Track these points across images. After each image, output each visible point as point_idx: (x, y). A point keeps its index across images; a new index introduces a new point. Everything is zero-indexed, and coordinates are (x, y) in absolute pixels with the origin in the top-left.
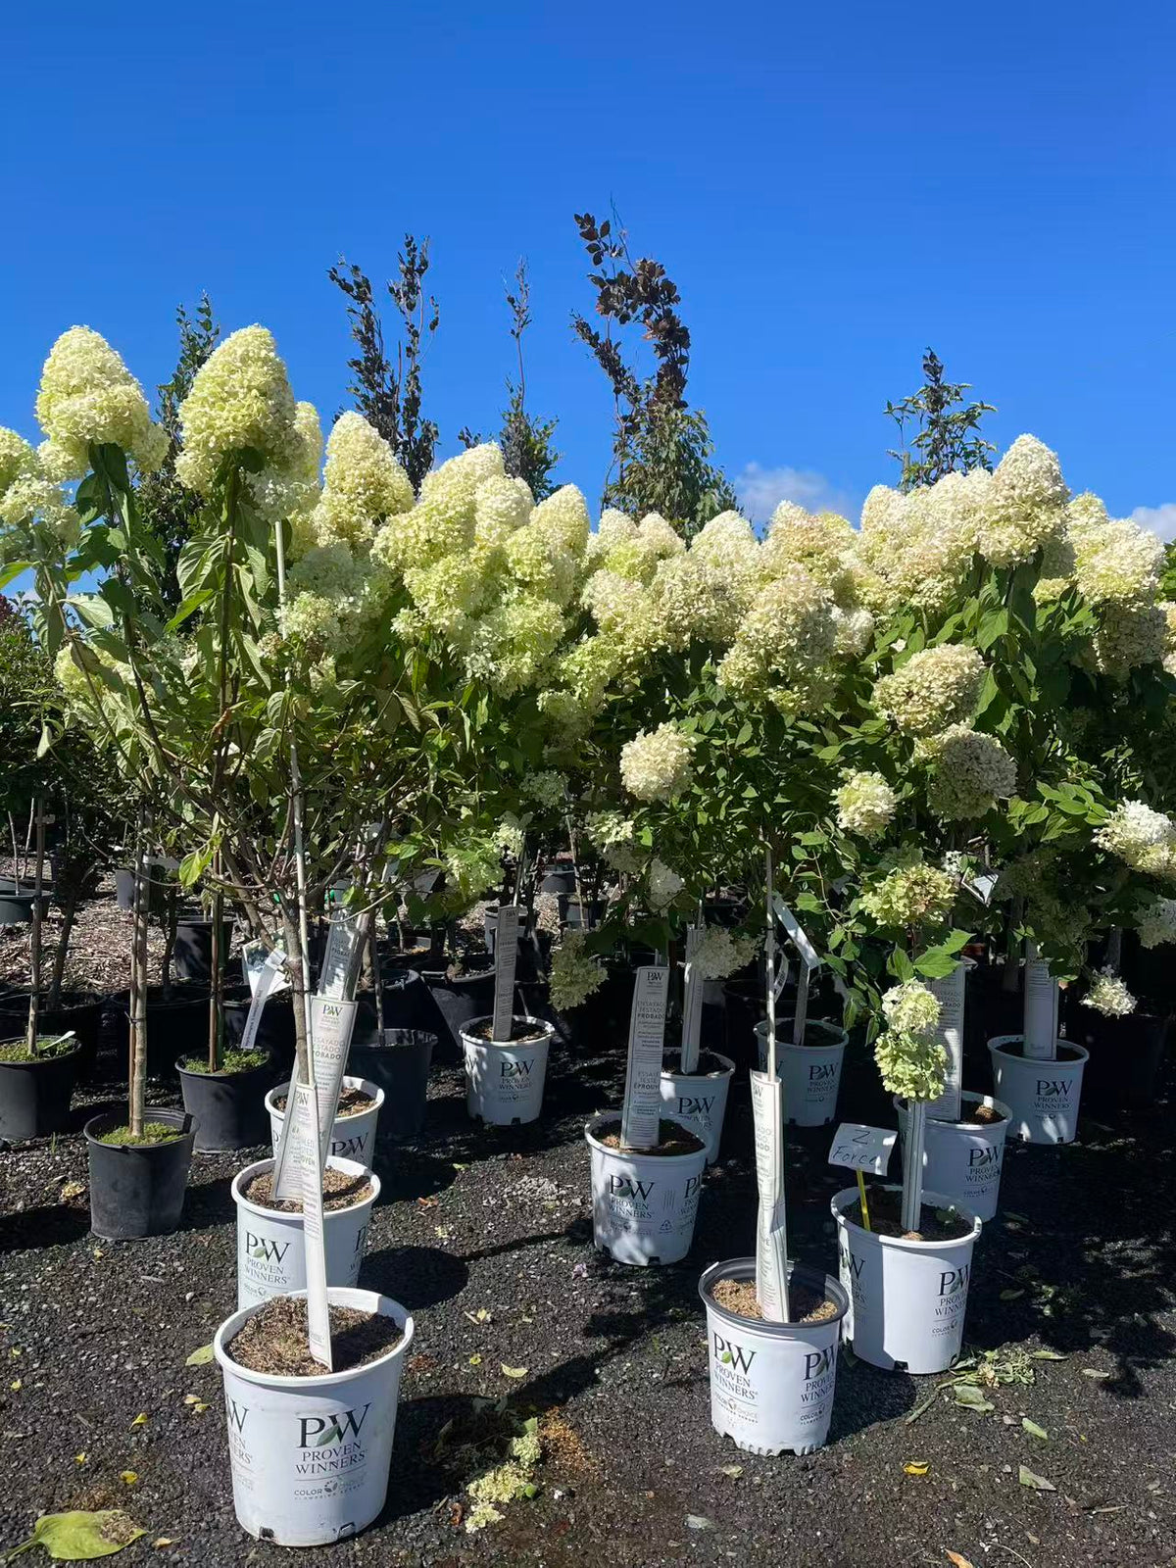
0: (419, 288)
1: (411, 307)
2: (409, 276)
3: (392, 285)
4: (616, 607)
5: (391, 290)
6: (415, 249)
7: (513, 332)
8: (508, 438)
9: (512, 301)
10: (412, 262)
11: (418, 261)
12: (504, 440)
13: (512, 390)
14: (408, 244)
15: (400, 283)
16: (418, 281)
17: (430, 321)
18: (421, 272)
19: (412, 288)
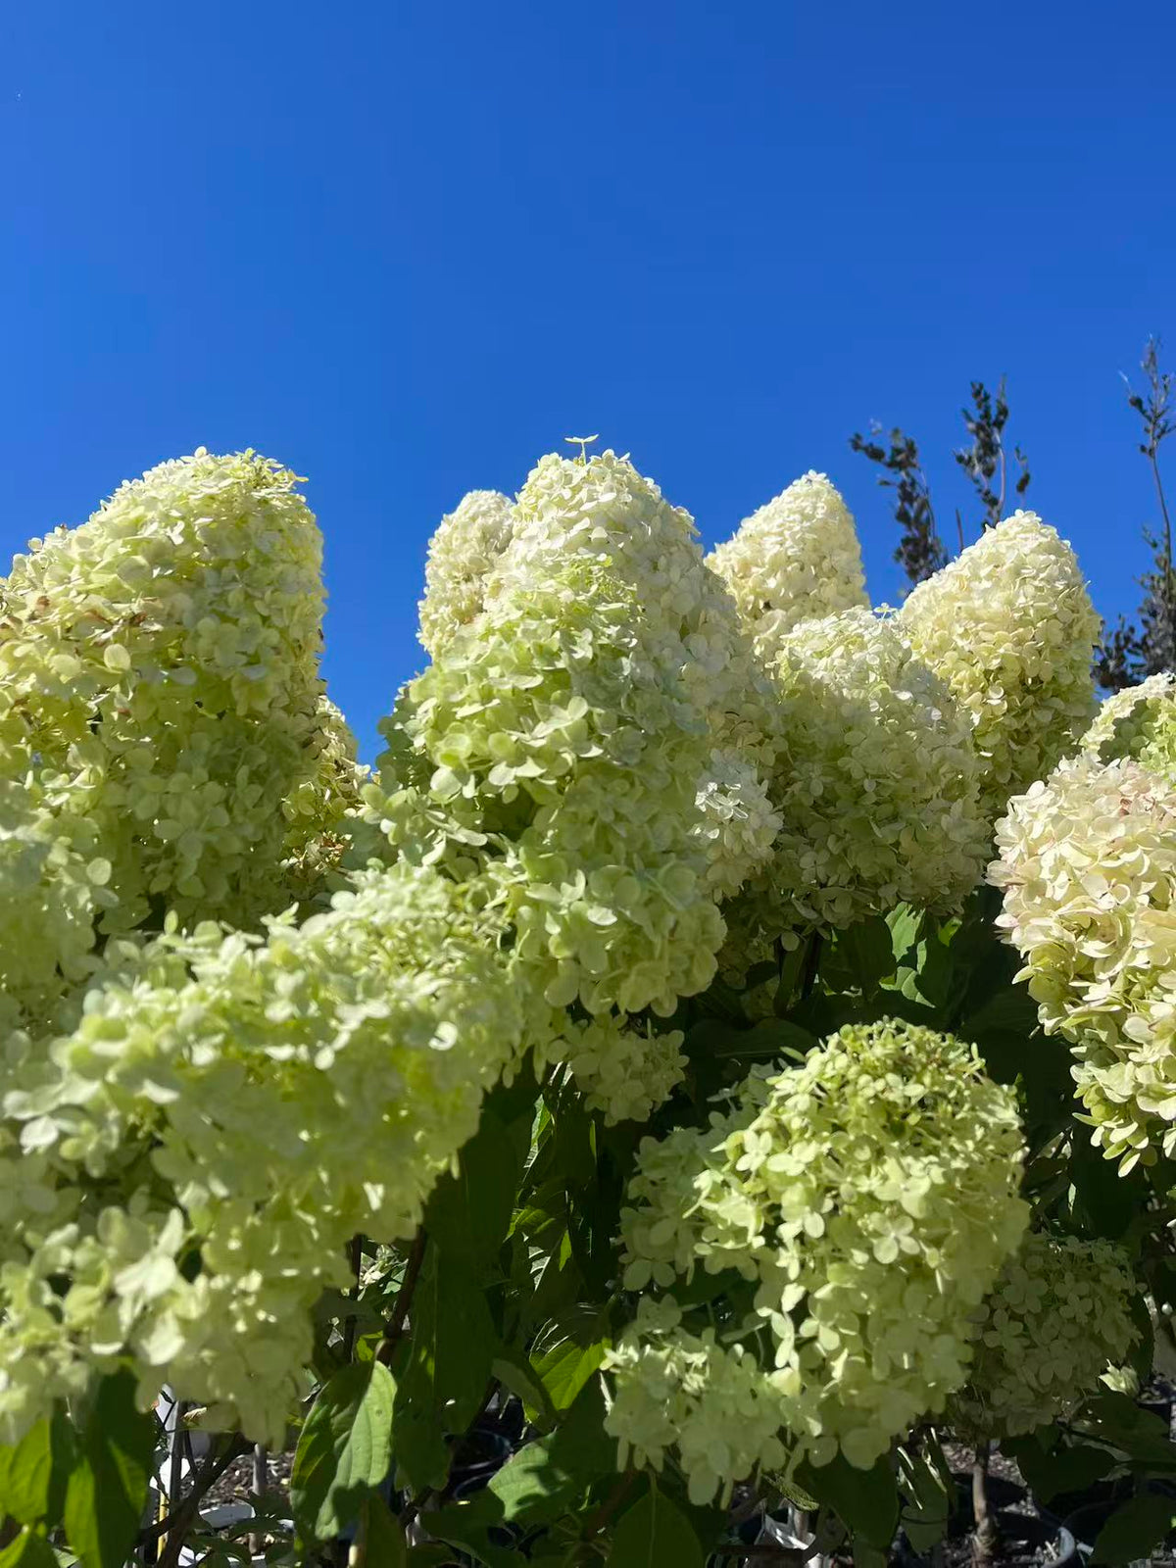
0: (998, 445)
1: (989, 472)
2: (982, 434)
3: (962, 452)
4: (1076, 888)
5: (960, 459)
6: (987, 398)
7: (1143, 449)
8: (1154, 614)
9: (1137, 403)
10: (986, 415)
11: (994, 412)
12: (1146, 616)
13: (1155, 545)
14: (977, 394)
15: (973, 449)
16: (997, 437)
17: (1017, 481)
18: (999, 424)
19: (989, 448)
